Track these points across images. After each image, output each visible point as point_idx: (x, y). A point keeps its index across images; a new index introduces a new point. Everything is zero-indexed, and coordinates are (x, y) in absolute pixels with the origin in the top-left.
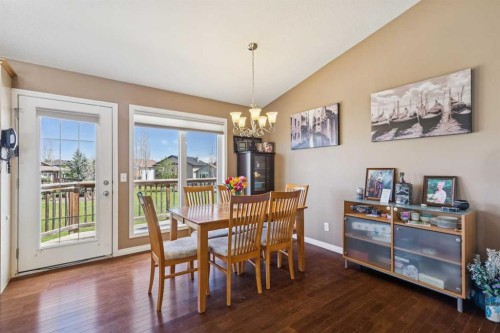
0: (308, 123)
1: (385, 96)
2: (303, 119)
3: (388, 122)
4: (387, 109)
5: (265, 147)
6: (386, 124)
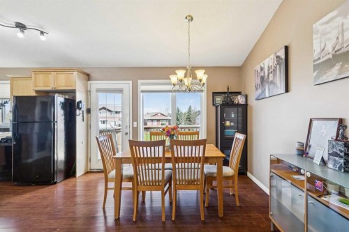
0: (264, 73)
1: (327, 23)
2: (262, 69)
3: (330, 56)
4: (329, 39)
5: (240, 100)
6: (329, 59)
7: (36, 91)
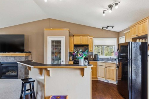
7: (132, 39)
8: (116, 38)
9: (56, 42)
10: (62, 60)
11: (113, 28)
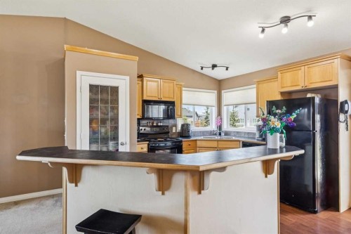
7: (282, 93)
8: (216, 91)
9: (104, 89)
10: (120, 142)
11: (227, 69)
